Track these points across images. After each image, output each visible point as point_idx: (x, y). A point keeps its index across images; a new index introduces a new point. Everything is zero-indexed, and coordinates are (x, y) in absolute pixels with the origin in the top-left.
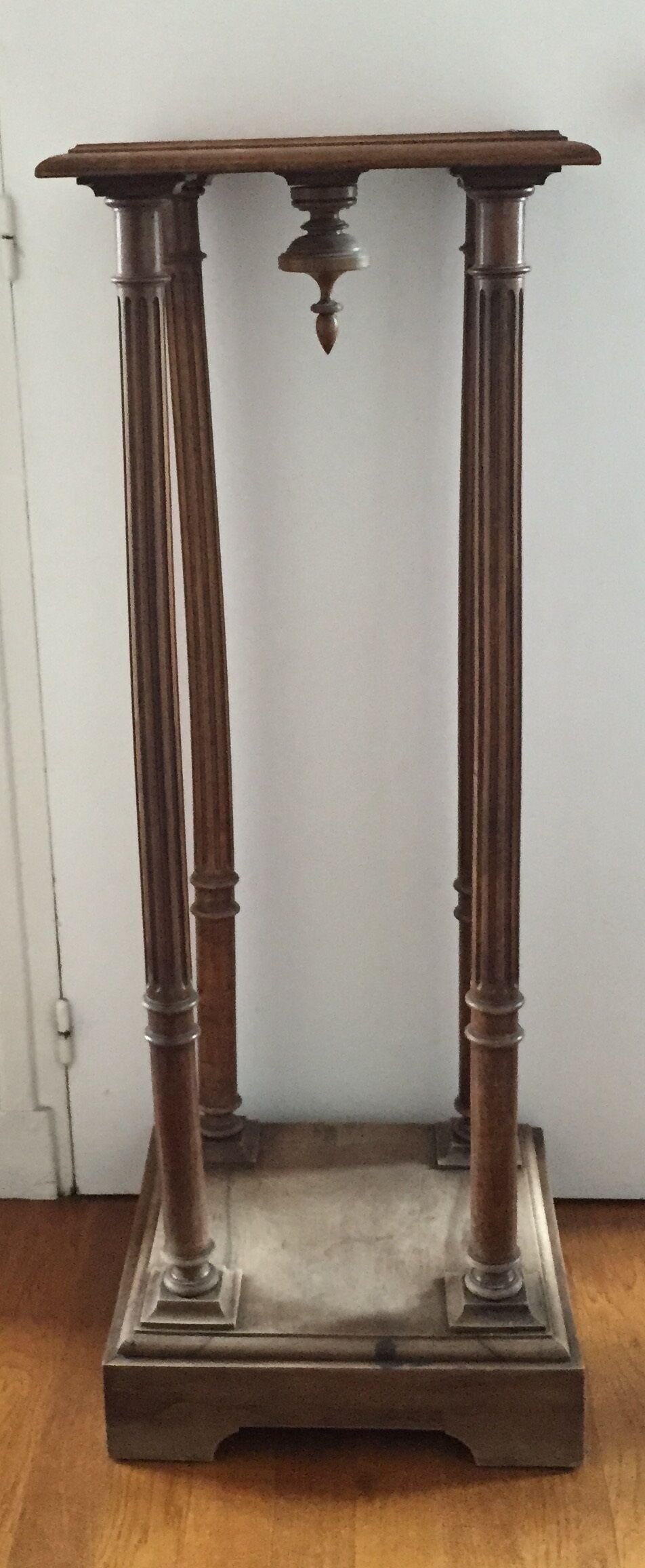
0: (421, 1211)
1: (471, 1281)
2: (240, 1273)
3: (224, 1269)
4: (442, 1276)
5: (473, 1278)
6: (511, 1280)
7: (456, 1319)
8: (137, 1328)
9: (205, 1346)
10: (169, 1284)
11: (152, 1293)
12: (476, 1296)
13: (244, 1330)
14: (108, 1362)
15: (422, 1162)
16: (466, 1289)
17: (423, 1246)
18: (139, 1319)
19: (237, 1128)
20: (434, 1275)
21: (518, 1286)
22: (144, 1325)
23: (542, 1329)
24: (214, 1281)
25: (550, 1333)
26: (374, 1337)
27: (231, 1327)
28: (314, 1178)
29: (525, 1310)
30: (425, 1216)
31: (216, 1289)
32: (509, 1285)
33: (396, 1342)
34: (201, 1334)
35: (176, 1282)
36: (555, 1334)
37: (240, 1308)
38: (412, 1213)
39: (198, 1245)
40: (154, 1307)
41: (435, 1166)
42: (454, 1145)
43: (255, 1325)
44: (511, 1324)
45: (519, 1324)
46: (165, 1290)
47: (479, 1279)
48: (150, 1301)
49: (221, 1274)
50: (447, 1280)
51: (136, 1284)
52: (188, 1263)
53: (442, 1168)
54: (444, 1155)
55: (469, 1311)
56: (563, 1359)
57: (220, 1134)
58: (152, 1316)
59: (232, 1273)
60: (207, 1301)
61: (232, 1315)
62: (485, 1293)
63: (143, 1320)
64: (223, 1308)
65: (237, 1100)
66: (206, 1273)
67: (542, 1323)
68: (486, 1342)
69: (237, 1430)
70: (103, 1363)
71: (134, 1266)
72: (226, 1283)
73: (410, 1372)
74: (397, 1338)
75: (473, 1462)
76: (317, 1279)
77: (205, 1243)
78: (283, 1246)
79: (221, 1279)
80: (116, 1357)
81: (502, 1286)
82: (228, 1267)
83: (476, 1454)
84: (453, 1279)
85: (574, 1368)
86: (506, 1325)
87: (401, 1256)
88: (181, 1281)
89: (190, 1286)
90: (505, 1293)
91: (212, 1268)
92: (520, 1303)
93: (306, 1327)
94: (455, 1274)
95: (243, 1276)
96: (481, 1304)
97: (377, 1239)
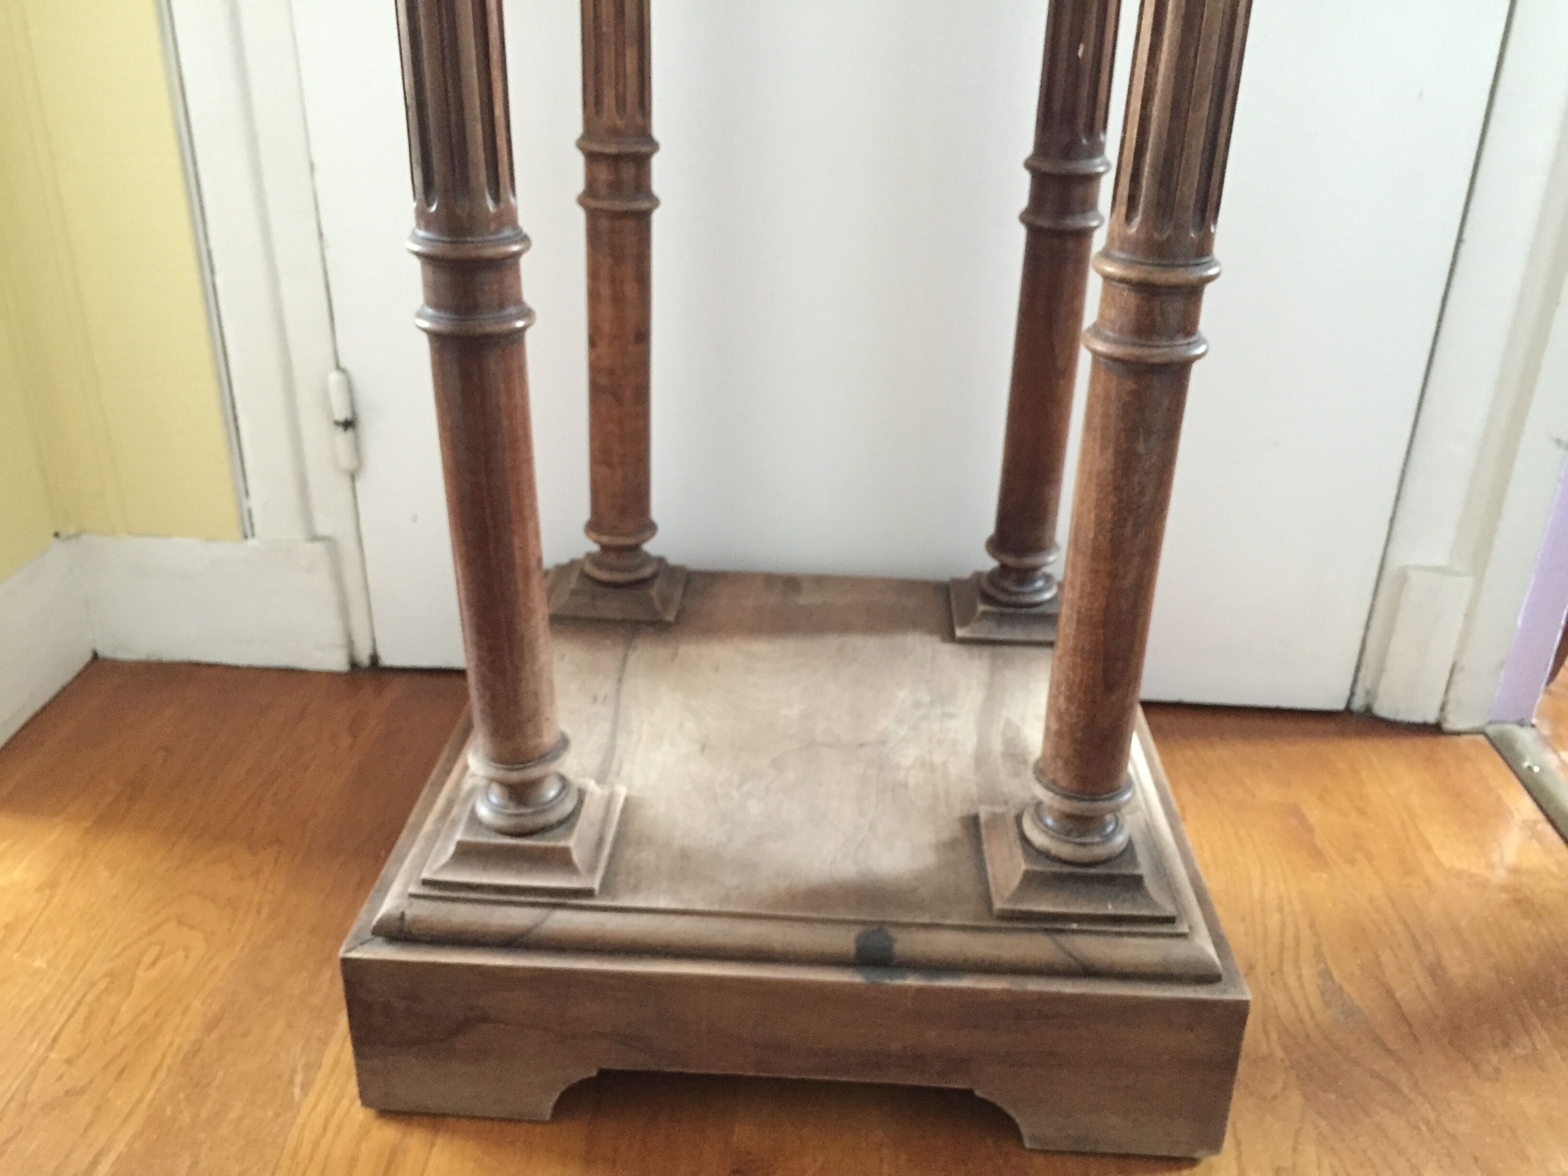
0: (932, 703)
1: (1034, 823)
2: (622, 792)
3: (591, 785)
4: (973, 812)
5: (1038, 817)
6: (1110, 828)
7: (1007, 894)
8: (413, 889)
9: (536, 926)
10: (484, 812)
11: (454, 824)
12: (1044, 855)
13: (614, 898)
14: (349, 950)
15: (931, 632)
16: (1025, 841)
17: (938, 759)
18: (420, 873)
19: (647, 571)
20: (960, 810)
21: (1120, 840)
22: (426, 883)
23: (1170, 920)
24: (568, 806)
25: (1184, 928)
26: (855, 922)
27: (588, 893)
28: (762, 647)
29: (1135, 883)
30: (939, 711)
31: (569, 821)
32: (1108, 838)
33: (894, 933)
34: (533, 905)
35: (497, 810)
36: (1190, 928)
37: (612, 856)
38: (917, 705)
39: (532, 743)
40: (451, 849)
41: (950, 637)
42: (981, 607)
43: (635, 889)
44: (1110, 909)
45: (1127, 910)
46: (474, 820)
47: (1050, 821)
48: (449, 837)
49: (582, 794)
50: (983, 818)
51: (440, 803)
52: (515, 776)
53: (964, 641)
54: (964, 623)
55: (1030, 880)
56: (1209, 978)
57: (619, 577)
58: (445, 867)
59: (606, 792)
60: (551, 844)
61: (592, 869)
62: (1064, 850)
63: (426, 875)
64: (576, 857)
65: (650, 528)
66: (552, 793)
67: (1169, 909)
68: (1062, 939)
69: (594, 1073)
70: (342, 953)
71: (448, 772)
72: (591, 812)
73: (920, 990)
74: (897, 925)
75: (1019, 1137)
76: (754, 808)
77: (548, 739)
78: (703, 748)
79: (581, 802)
80: (369, 940)
81: (1097, 839)
82: (598, 782)
83: (1025, 1131)
84: (996, 819)
85: (1230, 996)
86: (1101, 911)
87: (902, 775)
88: (504, 807)
89: (520, 815)
90: (1101, 851)
91: (564, 783)
92: (1125, 871)
93: (727, 899)
94: (999, 810)
95: (627, 800)
96: (1056, 868)
97: (862, 745)
